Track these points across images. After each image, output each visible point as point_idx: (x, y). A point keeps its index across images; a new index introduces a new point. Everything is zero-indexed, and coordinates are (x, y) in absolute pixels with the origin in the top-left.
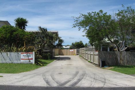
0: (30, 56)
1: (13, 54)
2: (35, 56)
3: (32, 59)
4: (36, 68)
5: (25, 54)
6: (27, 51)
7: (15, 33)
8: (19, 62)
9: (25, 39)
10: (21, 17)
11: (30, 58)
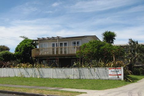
0: (118, 71)
1: (101, 70)
2: (124, 72)
3: (121, 75)
4: (125, 85)
5: (113, 70)
6: (115, 66)
7: (102, 48)
8: (107, 78)
9: (113, 54)
10: (108, 31)
11: (119, 73)
